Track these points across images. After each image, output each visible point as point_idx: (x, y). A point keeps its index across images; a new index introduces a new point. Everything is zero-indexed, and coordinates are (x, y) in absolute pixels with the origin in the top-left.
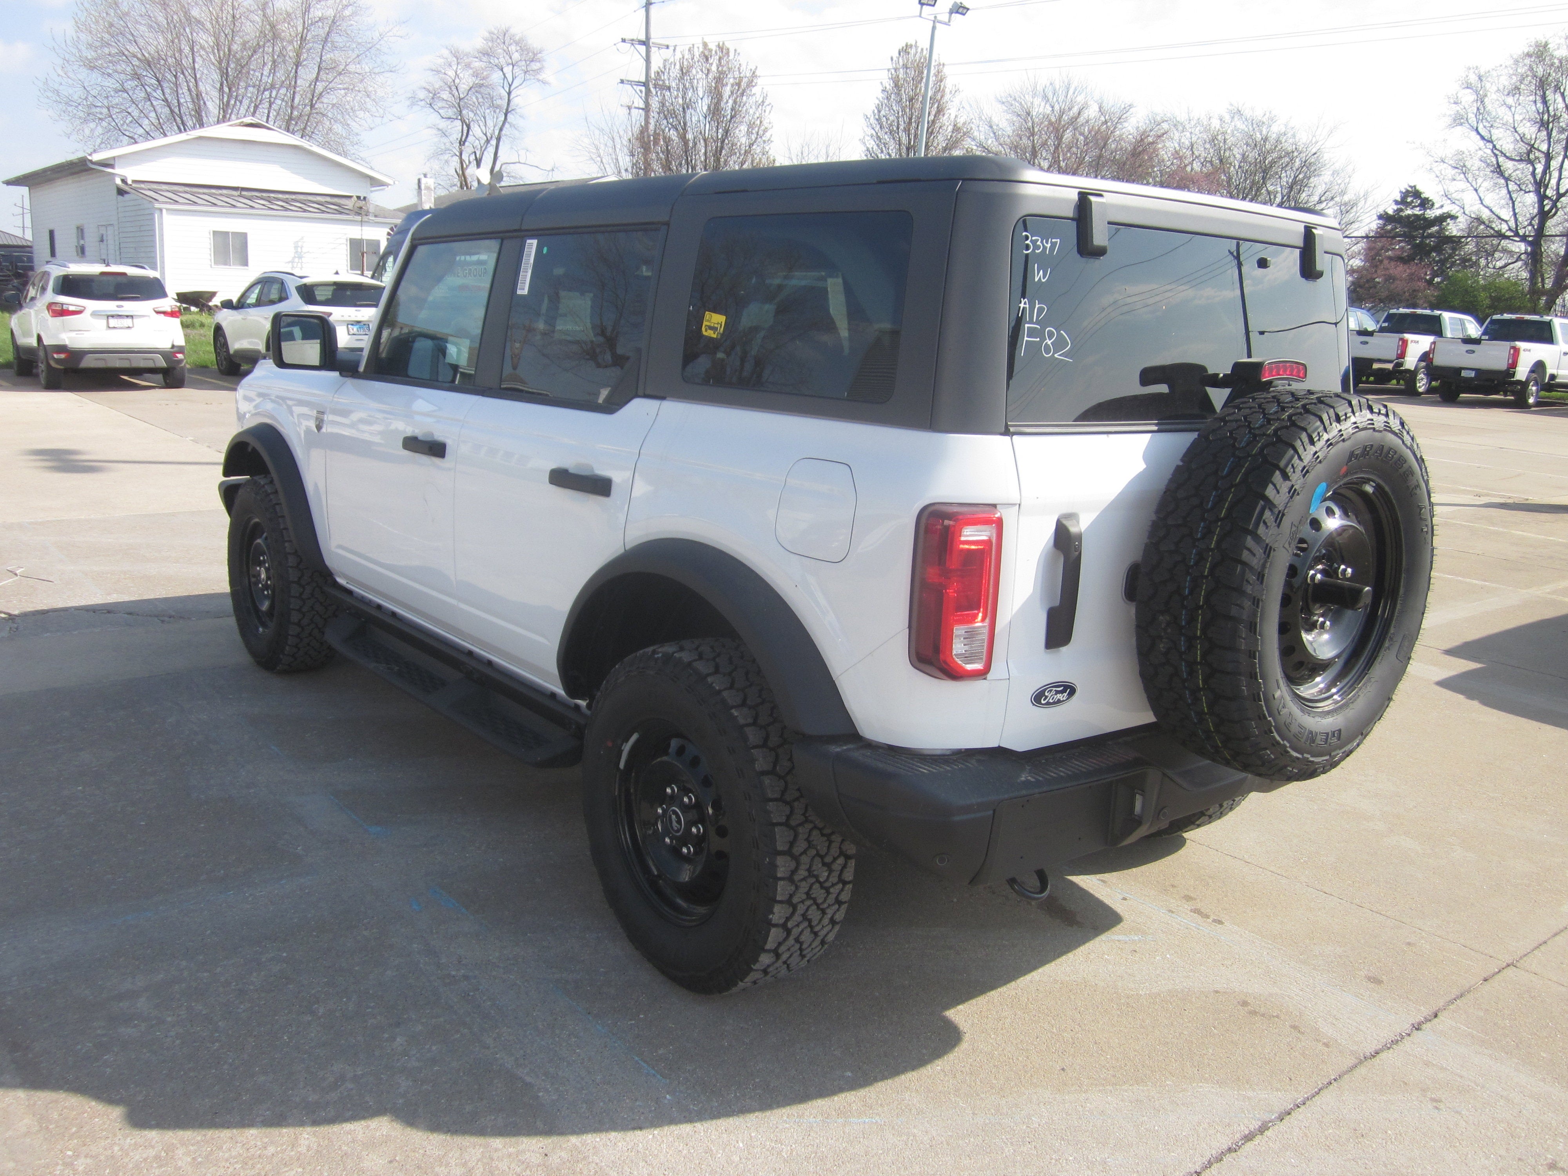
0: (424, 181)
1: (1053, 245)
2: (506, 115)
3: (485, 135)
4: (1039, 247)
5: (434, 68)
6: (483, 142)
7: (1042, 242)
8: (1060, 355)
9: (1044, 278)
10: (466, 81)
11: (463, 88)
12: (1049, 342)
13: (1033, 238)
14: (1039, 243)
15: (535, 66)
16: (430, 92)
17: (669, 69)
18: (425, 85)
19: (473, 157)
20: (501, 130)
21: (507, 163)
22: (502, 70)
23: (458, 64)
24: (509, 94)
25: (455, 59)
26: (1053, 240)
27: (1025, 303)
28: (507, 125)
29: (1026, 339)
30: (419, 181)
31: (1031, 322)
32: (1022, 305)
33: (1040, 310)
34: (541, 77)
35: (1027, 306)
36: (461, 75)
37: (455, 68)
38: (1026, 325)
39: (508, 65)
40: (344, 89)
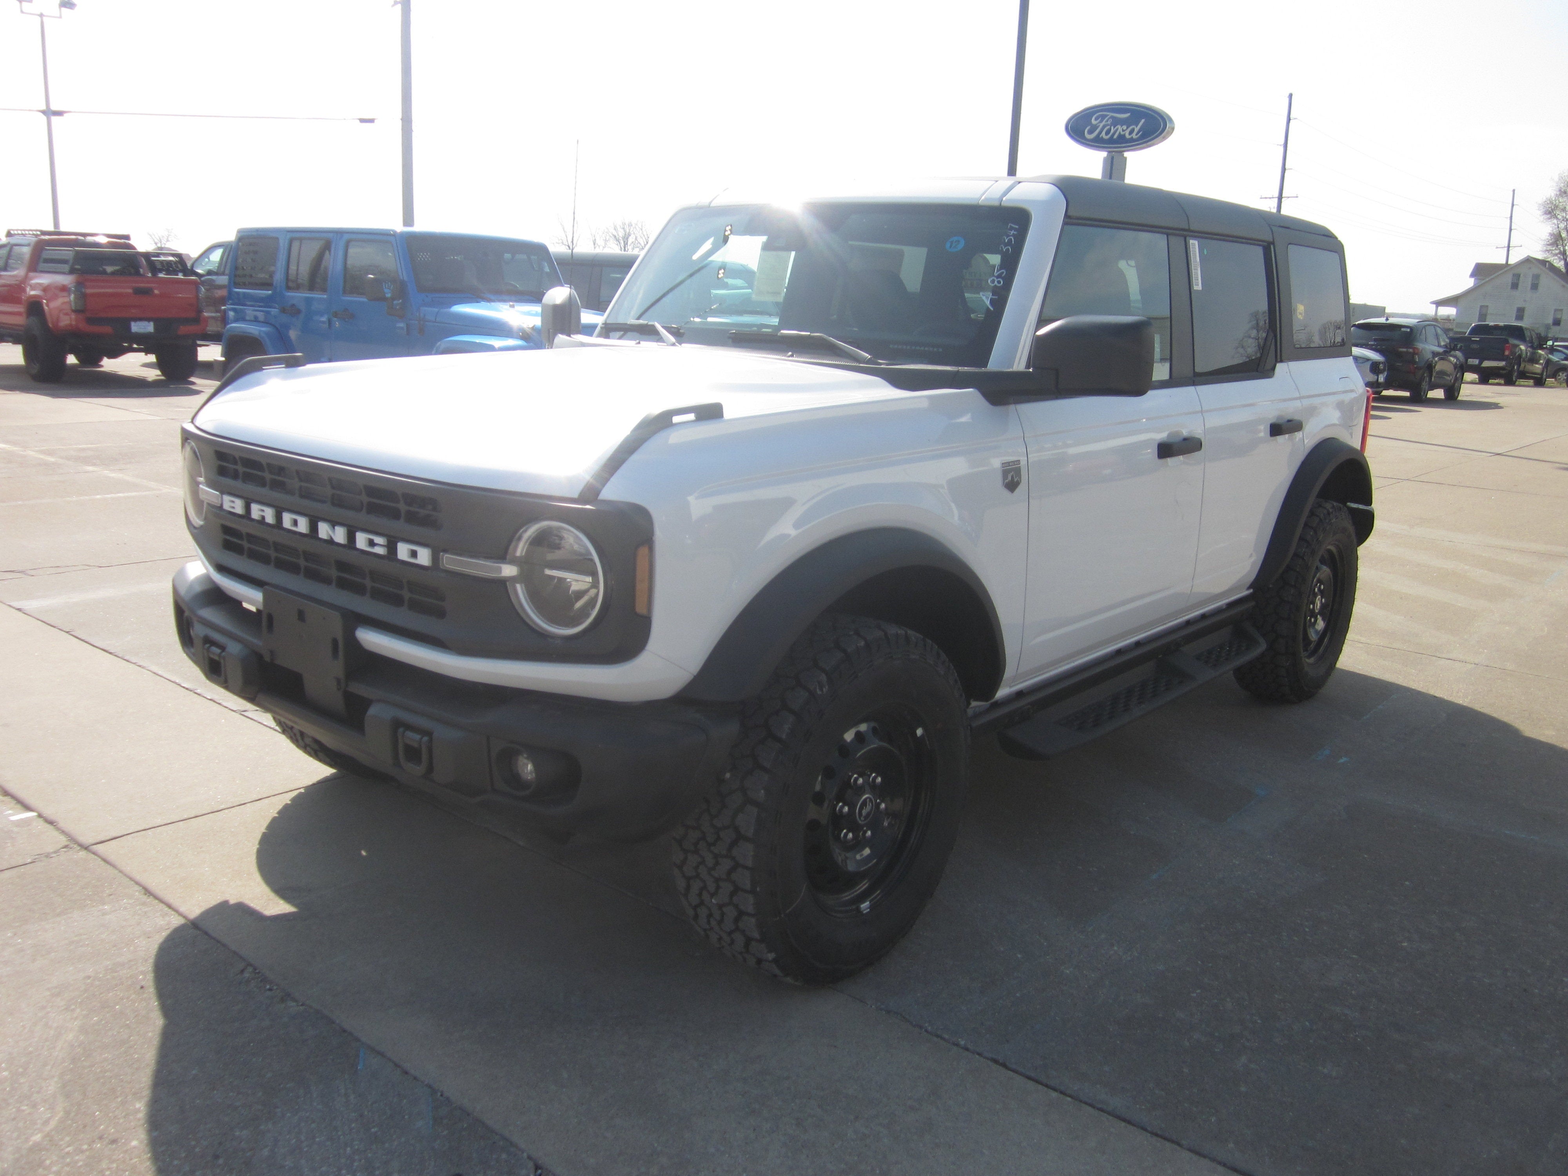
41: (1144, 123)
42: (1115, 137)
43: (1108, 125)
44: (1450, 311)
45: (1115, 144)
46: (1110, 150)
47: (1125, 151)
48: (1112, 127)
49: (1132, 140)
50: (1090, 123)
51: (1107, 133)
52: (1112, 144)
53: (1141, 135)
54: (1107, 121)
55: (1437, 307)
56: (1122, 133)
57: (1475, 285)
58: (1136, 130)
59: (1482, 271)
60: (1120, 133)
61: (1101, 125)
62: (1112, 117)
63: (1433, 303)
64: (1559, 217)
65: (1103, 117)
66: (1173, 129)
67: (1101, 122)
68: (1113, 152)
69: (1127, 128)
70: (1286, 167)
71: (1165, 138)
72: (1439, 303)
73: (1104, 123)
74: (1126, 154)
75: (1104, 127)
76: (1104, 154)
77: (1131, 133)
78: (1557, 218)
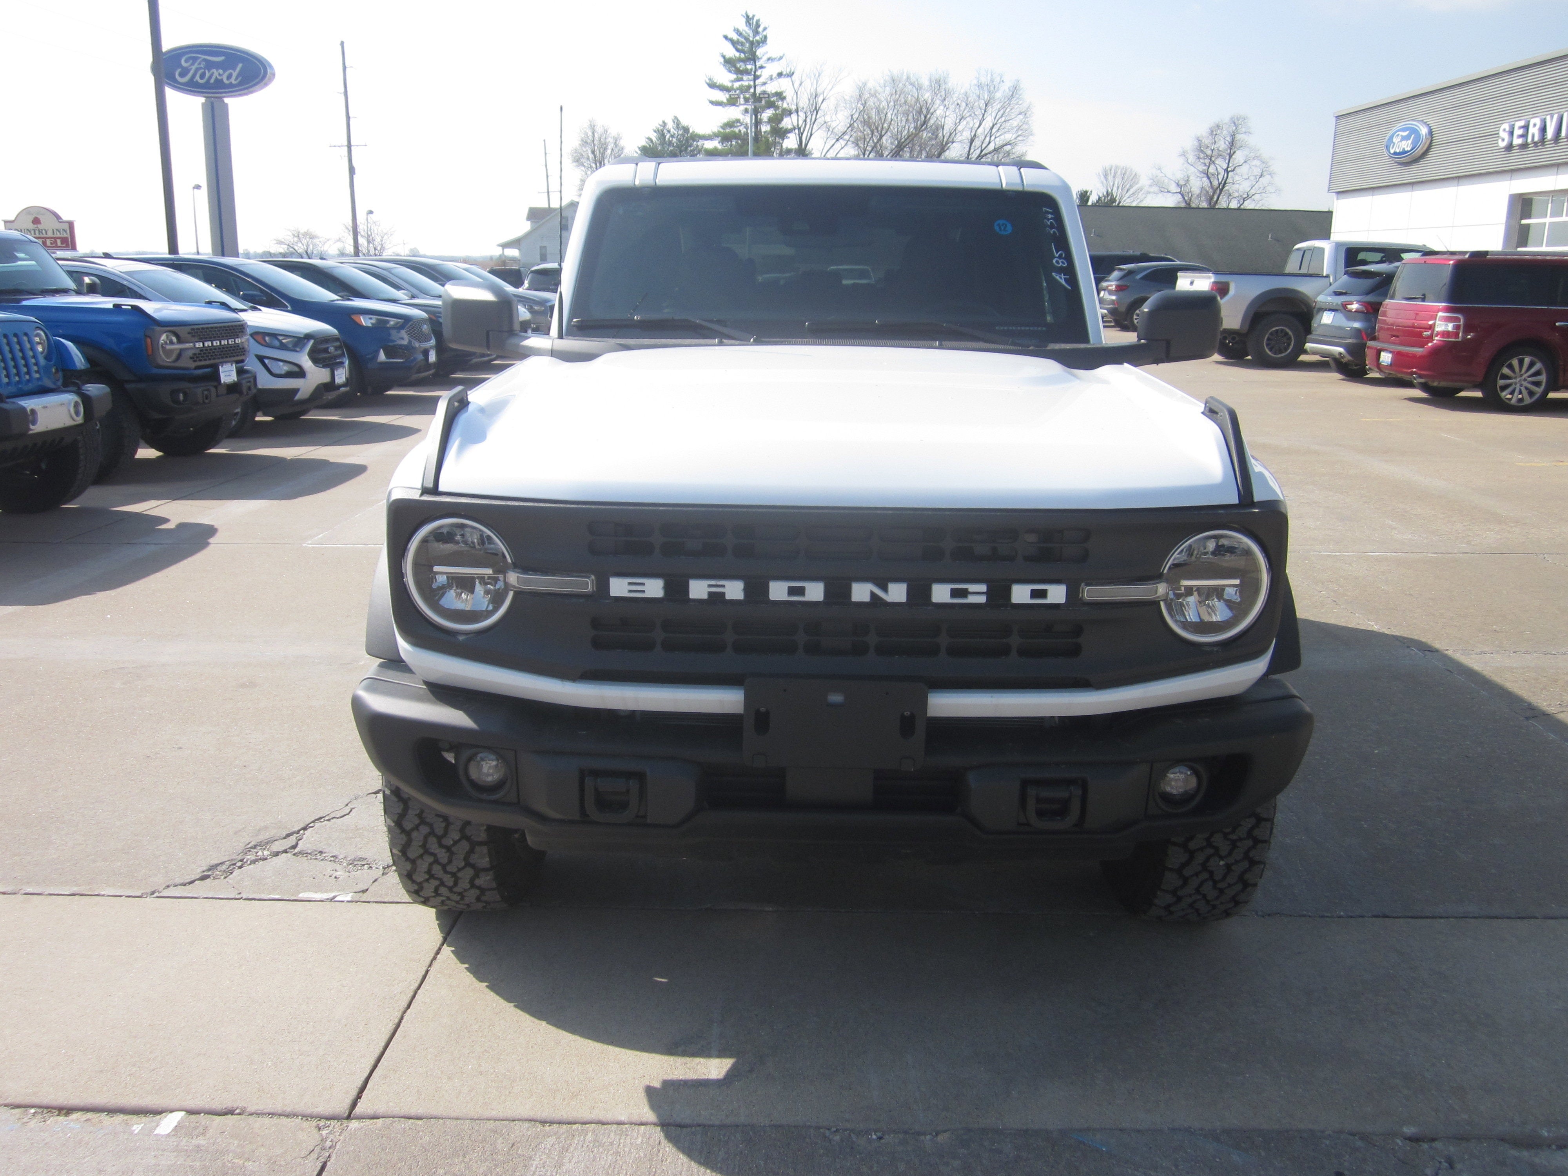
41: (242, 68)
42: (212, 81)
43: (201, 68)
44: (513, 253)
45: (213, 88)
46: (207, 95)
47: (225, 97)
48: (207, 71)
49: (231, 85)
50: (180, 66)
51: (202, 76)
52: (209, 88)
53: (240, 82)
54: (199, 64)
55: (503, 249)
56: (219, 78)
57: (532, 227)
58: (235, 74)
59: (534, 215)
60: (216, 77)
61: (194, 68)
62: (204, 60)
63: (499, 245)
64: (585, 164)
65: (195, 59)
66: (274, 75)
67: (193, 64)
68: (212, 97)
69: (224, 72)
70: (350, 115)
71: (266, 85)
72: (505, 246)
73: (196, 65)
74: (227, 100)
75: (197, 70)
76: (202, 100)
77: (230, 77)
78: (584, 166)
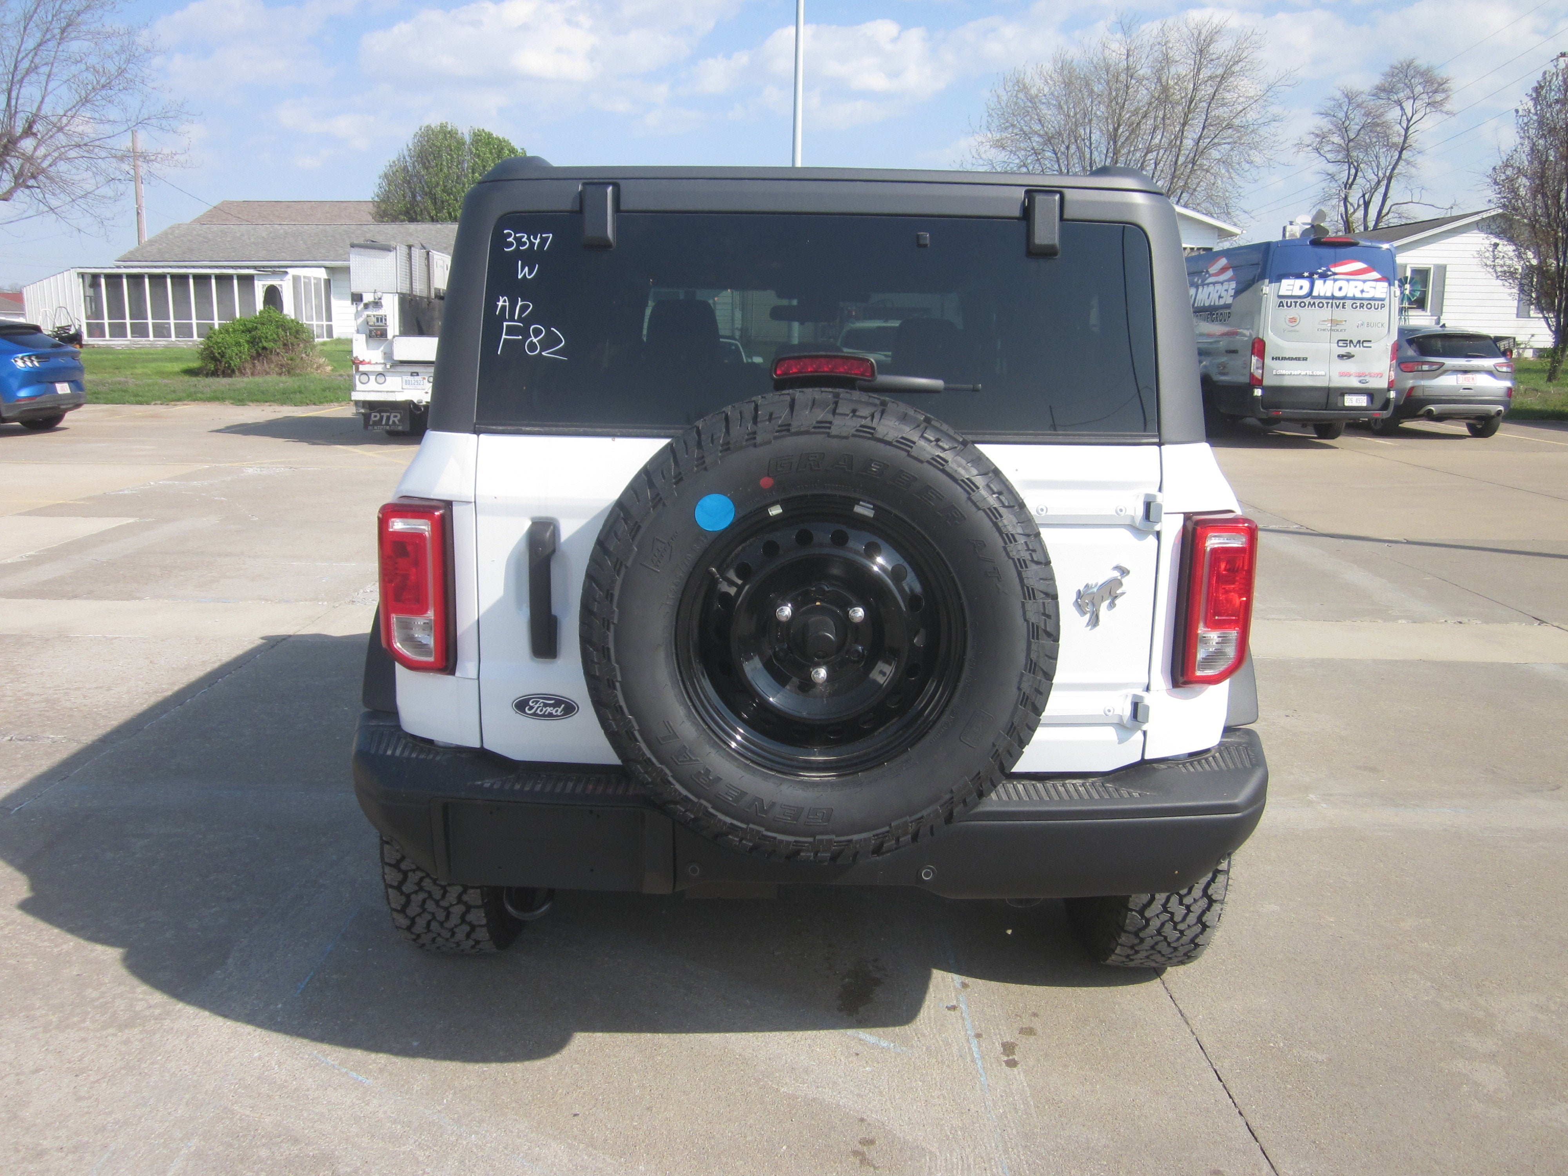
0: (1289, 228)
1: (544, 241)
2: (1401, 153)
3: (1377, 175)
4: (524, 244)
5: (1323, 111)
6: (1373, 184)
7: (529, 239)
8: (548, 353)
9: (529, 275)
10: (1357, 120)
11: (1354, 128)
12: (535, 340)
13: (517, 235)
14: (524, 239)
15: (1439, 97)
16: (1317, 136)
17: (1550, 82)
18: (1313, 130)
19: (1361, 202)
20: (1394, 169)
21: (1397, 204)
22: (1400, 105)
23: (1349, 103)
24: (1407, 130)
25: (1346, 100)
26: (543, 235)
27: (505, 301)
28: (1402, 163)
29: (504, 336)
30: (1284, 229)
31: (512, 319)
32: (500, 304)
33: (524, 308)
34: (1447, 107)
35: (507, 304)
36: (1352, 116)
37: (1345, 110)
38: (505, 324)
39: (1408, 98)
40: (1229, 143)
